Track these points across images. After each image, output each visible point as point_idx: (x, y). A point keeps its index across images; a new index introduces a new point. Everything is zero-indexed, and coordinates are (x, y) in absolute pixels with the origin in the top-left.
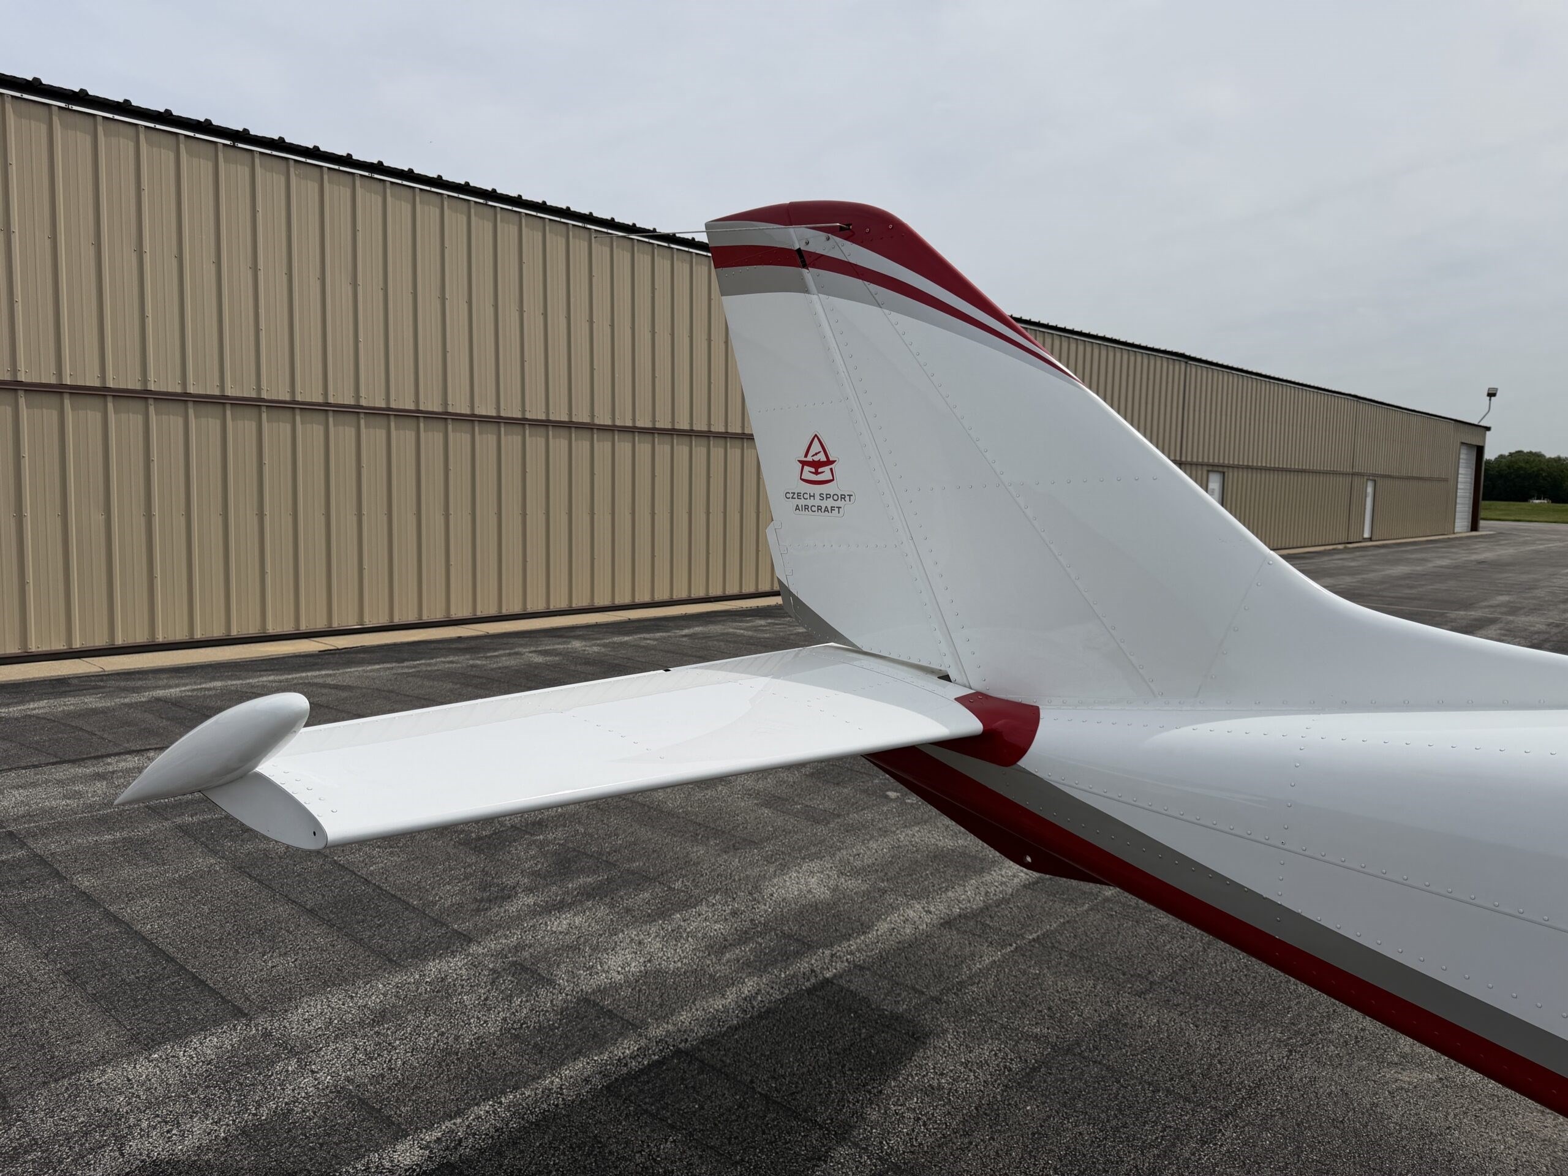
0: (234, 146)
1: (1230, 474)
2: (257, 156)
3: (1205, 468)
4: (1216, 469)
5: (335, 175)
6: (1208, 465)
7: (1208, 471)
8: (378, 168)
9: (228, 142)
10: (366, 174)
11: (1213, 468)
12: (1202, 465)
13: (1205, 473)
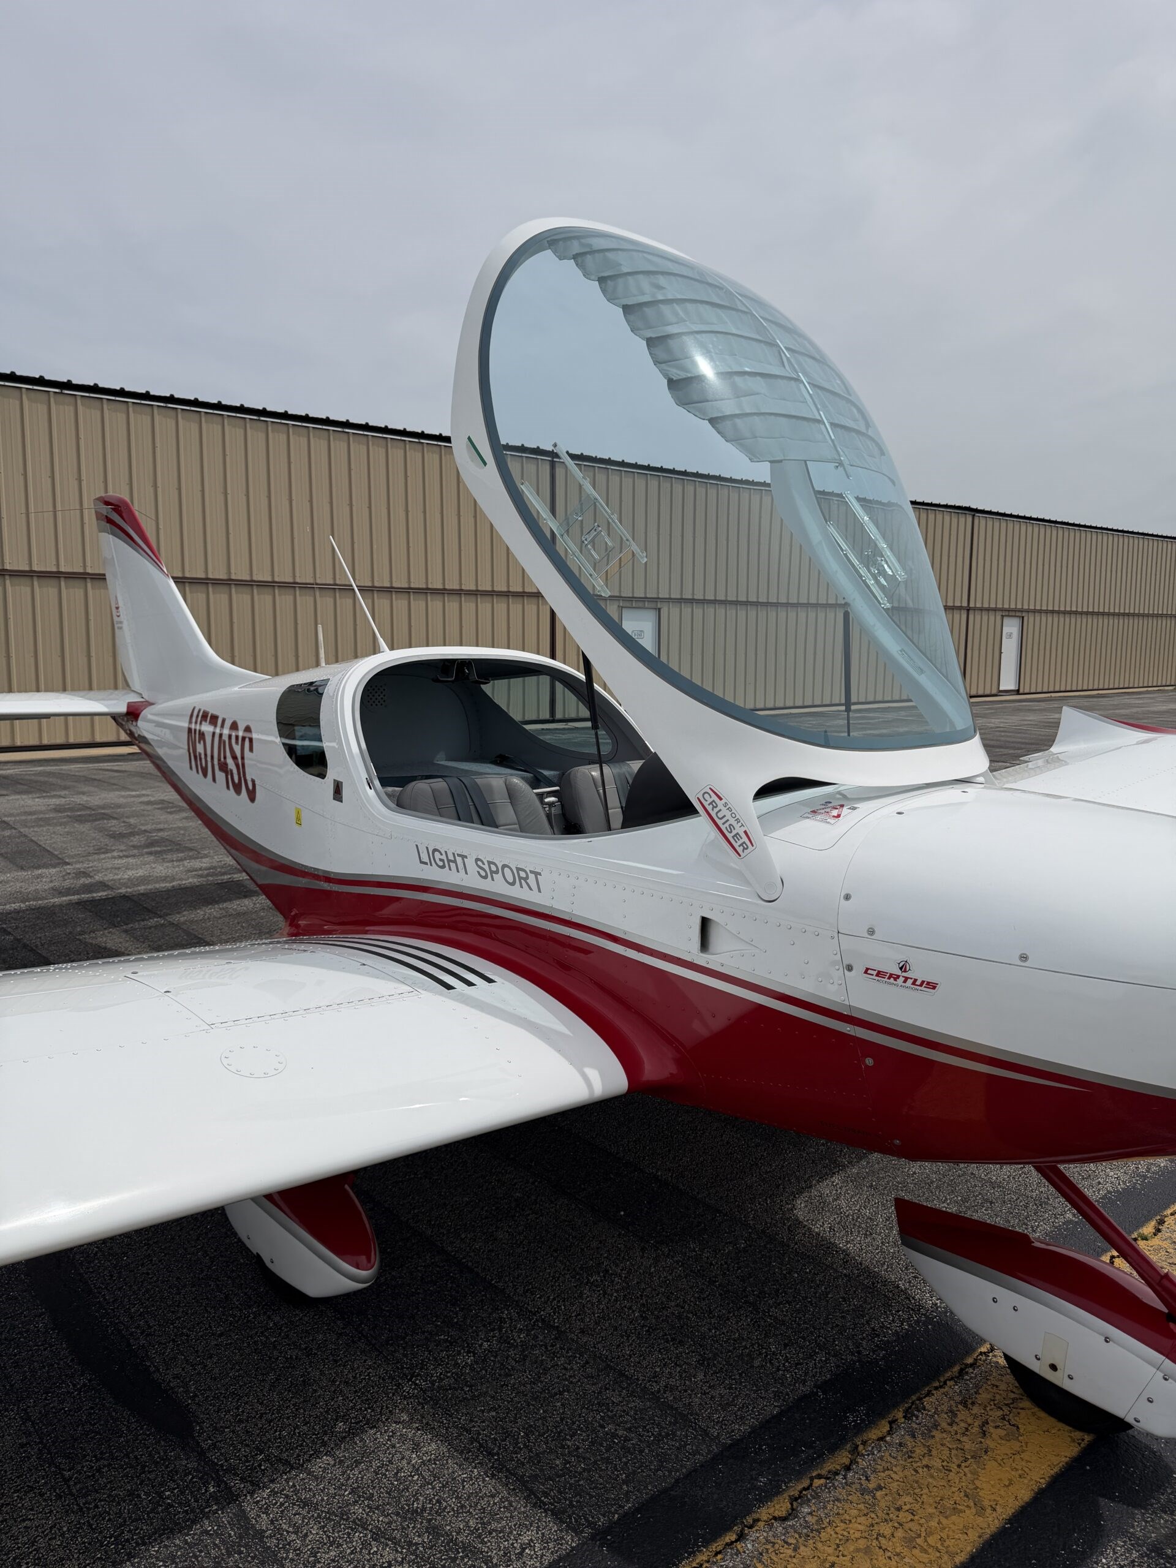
0: (61, 393)
1: (1030, 619)
2: (79, 399)
3: (1001, 613)
4: (1013, 614)
5: (138, 408)
6: (1002, 610)
7: (1003, 616)
8: (171, 399)
9: (57, 390)
10: (162, 404)
11: (1009, 612)
12: (995, 610)
13: (999, 618)
